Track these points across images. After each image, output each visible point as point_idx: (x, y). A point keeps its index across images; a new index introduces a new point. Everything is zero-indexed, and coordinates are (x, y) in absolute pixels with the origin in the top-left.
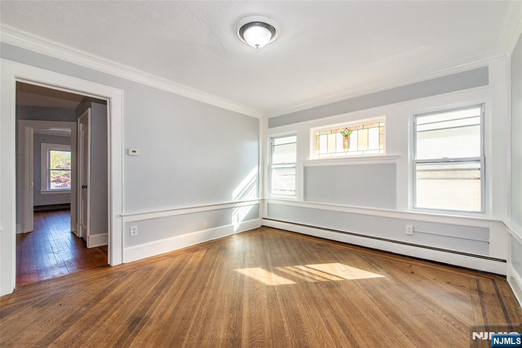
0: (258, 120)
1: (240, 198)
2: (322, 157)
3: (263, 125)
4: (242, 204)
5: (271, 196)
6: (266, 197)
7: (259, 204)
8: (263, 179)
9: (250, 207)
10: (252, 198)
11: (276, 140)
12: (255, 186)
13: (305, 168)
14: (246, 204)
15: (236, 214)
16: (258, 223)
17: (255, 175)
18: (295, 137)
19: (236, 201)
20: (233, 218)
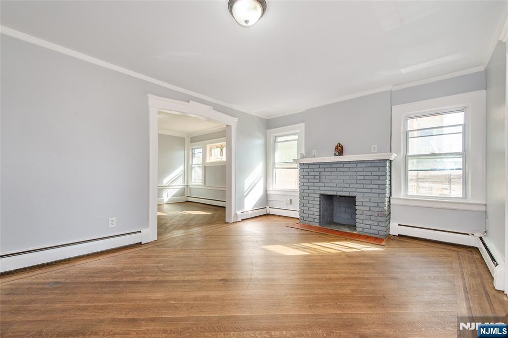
0: (184, 138)
1: (170, 184)
2: (213, 160)
3: (187, 141)
4: (170, 187)
5: (192, 183)
6: (189, 184)
7: (184, 188)
8: (187, 173)
9: (177, 190)
10: (179, 184)
11: (196, 150)
12: (181, 178)
13: (205, 167)
14: (173, 187)
15: (166, 193)
16: (184, 199)
17: (182, 171)
18: (201, 149)
19: (167, 185)
20: (164, 195)
